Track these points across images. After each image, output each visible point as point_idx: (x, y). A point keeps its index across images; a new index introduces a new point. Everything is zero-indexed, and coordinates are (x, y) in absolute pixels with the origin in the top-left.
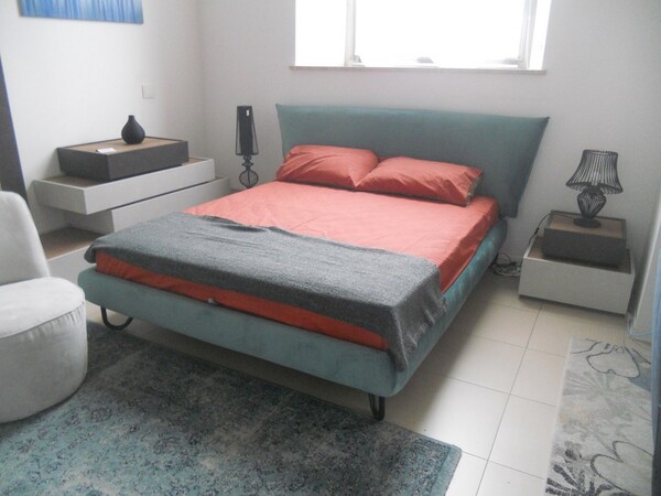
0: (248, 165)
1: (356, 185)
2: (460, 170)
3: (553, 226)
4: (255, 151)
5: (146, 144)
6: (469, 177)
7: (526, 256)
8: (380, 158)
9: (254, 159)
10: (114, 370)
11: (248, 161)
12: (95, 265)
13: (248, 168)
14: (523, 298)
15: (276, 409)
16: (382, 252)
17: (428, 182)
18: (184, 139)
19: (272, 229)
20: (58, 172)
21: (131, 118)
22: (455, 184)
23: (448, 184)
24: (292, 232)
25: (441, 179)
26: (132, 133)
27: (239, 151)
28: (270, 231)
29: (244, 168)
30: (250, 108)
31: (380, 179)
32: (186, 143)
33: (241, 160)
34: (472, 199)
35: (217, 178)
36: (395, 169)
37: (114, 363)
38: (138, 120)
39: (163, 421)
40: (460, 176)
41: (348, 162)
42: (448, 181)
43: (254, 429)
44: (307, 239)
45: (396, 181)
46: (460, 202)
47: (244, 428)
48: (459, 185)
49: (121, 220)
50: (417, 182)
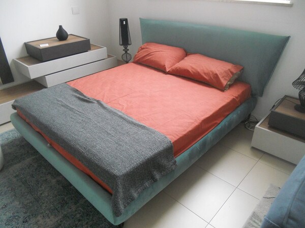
0: (126, 50)
1: (167, 71)
2: (228, 66)
3: (279, 110)
4: (129, 43)
5: (70, 40)
6: (231, 72)
7: (257, 126)
8: (187, 54)
9: (129, 47)
11: (126, 48)
12: (16, 111)
13: (126, 52)
14: (253, 148)
17: (205, 74)
18: (88, 38)
19: (98, 102)
21: (60, 27)
22: (219, 76)
23: (216, 76)
24: (105, 105)
25: (213, 73)
26: (62, 35)
27: (121, 43)
29: (124, 52)
30: (126, 20)
31: (180, 68)
32: (89, 40)
33: (122, 48)
34: (230, 86)
35: (109, 56)
36: (194, 63)
37: (20, 161)
38: (64, 28)
39: (20, 203)
40: (225, 72)
42: (216, 74)
43: (57, 219)
44: (110, 112)
45: (188, 71)
46: (222, 89)
47: (52, 217)
48: (223, 77)
49: (50, 81)
50: (199, 73)
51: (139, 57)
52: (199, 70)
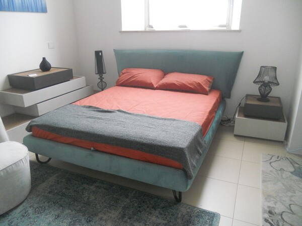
0: (101, 79)
1: (155, 87)
2: (205, 78)
3: (248, 102)
4: (104, 72)
5: (52, 71)
6: (209, 81)
7: (236, 116)
8: (165, 73)
9: (104, 76)
10: (44, 185)
11: (101, 77)
12: (31, 133)
13: (101, 80)
14: (236, 136)
15: (128, 200)
16: (174, 120)
17: (190, 84)
18: (70, 68)
19: (119, 111)
20: (9, 86)
21: (44, 59)
22: (203, 85)
23: (199, 84)
24: (128, 112)
25: (196, 83)
26: (45, 66)
27: (97, 72)
28: (118, 112)
29: (100, 80)
30: (101, 52)
31: (166, 83)
32: (72, 70)
33: (98, 76)
34: (210, 91)
35: (87, 86)
36: (173, 78)
37: (44, 182)
38: (47, 59)
39: (72, 210)
40: (204, 81)
41: (150, 76)
43: (118, 212)
44: (136, 115)
45: (174, 84)
46: (205, 93)
47: (113, 212)
48: (204, 85)
49: (42, 110)
50: (184, 84)
51: (122, 80)
52: (184, 82)
